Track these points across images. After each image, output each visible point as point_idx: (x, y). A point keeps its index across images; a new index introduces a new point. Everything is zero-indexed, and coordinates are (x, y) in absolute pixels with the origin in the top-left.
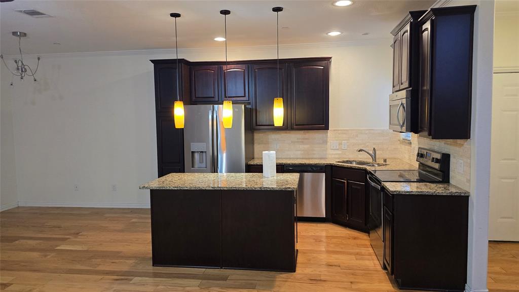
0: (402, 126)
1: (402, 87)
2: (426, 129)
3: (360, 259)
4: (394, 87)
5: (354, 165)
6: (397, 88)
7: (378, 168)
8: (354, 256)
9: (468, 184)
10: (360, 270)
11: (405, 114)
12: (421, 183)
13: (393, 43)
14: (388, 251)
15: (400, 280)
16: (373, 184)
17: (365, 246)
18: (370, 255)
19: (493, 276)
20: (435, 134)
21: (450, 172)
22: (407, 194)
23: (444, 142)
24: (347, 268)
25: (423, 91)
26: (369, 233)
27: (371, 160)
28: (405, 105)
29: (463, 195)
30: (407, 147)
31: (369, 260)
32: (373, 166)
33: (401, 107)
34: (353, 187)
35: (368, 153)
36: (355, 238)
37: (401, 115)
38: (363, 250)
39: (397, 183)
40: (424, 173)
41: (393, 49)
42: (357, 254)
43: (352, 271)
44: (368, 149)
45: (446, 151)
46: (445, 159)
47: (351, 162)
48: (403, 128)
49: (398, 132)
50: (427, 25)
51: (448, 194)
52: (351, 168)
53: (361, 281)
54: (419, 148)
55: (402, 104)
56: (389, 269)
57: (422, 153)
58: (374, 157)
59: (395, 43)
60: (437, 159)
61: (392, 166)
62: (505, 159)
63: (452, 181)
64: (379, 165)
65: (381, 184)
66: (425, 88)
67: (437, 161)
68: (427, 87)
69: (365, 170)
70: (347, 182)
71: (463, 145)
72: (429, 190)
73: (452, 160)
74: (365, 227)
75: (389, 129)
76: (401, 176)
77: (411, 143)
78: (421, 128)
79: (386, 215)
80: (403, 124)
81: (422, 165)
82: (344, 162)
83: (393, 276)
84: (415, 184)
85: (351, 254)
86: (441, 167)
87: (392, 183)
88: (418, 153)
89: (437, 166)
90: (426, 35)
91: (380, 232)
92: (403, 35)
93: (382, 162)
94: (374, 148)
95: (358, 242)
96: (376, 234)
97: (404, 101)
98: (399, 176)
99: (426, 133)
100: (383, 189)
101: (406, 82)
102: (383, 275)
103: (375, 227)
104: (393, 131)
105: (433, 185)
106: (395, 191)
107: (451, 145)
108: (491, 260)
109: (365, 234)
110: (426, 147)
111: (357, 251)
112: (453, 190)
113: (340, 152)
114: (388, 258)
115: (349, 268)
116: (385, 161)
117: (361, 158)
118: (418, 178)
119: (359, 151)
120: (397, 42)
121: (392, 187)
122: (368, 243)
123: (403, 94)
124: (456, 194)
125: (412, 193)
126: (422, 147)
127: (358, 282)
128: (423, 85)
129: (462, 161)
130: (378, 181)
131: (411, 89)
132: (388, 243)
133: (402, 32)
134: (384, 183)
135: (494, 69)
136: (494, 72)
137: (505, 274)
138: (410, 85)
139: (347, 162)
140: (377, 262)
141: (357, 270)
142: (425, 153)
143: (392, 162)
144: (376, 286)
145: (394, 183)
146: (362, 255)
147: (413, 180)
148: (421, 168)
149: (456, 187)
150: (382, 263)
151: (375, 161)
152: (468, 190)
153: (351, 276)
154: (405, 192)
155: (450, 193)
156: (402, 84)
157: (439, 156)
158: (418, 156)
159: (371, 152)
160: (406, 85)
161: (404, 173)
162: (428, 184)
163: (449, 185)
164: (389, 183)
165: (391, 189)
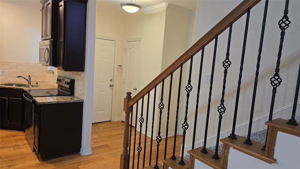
0: (47, 62)
1: (48, 38)
2: (61, 65)
3: (17, 149)
4: (42, 37)
5: (14, 86)
6: (44, 38)
7: (32, 88)
8: (13, 148)
9: (83, 95)
10: (17, 156)
11: (49, 55)
12: (59, 97)
13: (41, 9)
14: (36, 140)
15: (44, 156)
16: (27, 99)
17: (22, 139)
18: (25, 144)
19: (94, 140)
20: (66, 68)
21: (75, 90)
22: (50, 103)
23: (72, 73)
24: (7, 157)
25: (60, 42)
26: (25, 131)
27: (27, 83)
28: (49, 49)
29: (80, 101)
30: (52, 75)
31: (23, 148)
32: (29, 87)
33: (47, 50)
34: (13, 101)
35: (25, 78)
36: (14, 136)
37: (47, 55)
38: (20, 143)
39: (43, 97)
40: (61, 90)
41: (41, 13)
42: (15, 146)
43: (10, 158)
44: (25, 75)
45: (72, 78)
46: (72, 83)
47: (12, 85)
48: (48, 63)
49: (45, 65)
50: (62, 3)
51: (73, 102)
52: (11, 89)
53: (17, 163)
54: (58, 76)
55: (47, 48)
56: (37, 151)
57: (60, 79)
58: (29, 82)
59: (43, 9)
60: (68, 82)
61: (41, 86)
62: (101, 82)
63: (75, 94)
64: (33, 86)
65: (33, 98)
66: (61, 41)
67: (68, 83)
68: (62, 40)
69: (22, 90)
70: (8, 99)
71: (81, 75)
72: (63, 100)
73: (76, 83)
74: (21, 127)
75: (40, 63)
76: (48, 93)
77: (54, 73)
78: (59, 64)
79: (36, 118)
80: (48, 61)
81: (60, 86)
82: (6, 85)
83: (40, 154)
84: (55, 97)
85: (10, 147)
86: (70, 87)
87: (40, 98)
88: (58, 79)
89: (68, 86)
90: (61, 9)
91: (32, 129)
92: (48, 5)
93: (35, 84)
94: (29, 76)
95: (16, 138)
96: (29, 131)
97: (48, 47)
98: (46, 92)
99: (61, 67)
100: (34, 101)
101: (49, 35)
102: (33, 155)
103: (28, 127)
104: (42, 65)
105: (65, 97)
106: (41, 103)
107: (75, 74)
108: (93, 133)
109: (21, 132)
110: (62, 75)
111: (15, 144)
112: (76, 99)
113: (3, 78)
114: (36, 144)
115: (8, 157)
116: (37, 83)
117: (20, 82)
118: (58, 93)
119: (18, 77)
120: (44, 8)
121: (39, 100)
122: (24, 137)
123: (48, 42)
124: (77, 101)
125: (53, 103)
126: (60, 75)
127: (15, 164)
128: (60, 39)
129: (81, 84)
130: (31, 97)
131: (52, 40)
132: (36, 135)
133: (47, 3)
134: (34, 98)
135: (96, 36)
136: (96, 37)
137: (100, 138)
138: (52, 38)
139: (9, 84)
140: (29, 148)
141: (14, 156)
142: (62, 79)
143: (42, 84)
144: (28, 163)
145: (42, 97)
146: (20, 146)
147: (54, 95)
148: (60, 87)
149: (77, 98)
150: (33, 148)
151: (30, 84)
152: (83, 99)
153: (10, 162)
154: (48, 102)
155: (74, 101)
156: (47, 36)
157: (69, 81)
158: (57, 80)
159: (27, 78)
160: (49, 37)
161: (49, 91)
162: (62, 96)
163: (74, 97)
164: (38, 97)
165: (39, 102)
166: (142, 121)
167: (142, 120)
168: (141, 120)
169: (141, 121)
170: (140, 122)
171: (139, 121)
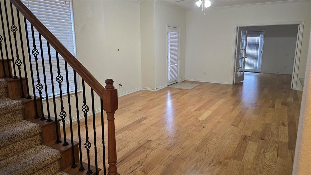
166: (86, 110)
167: (86, 108)
168: (84, 108)
169: (84, 110)
170: (84, 112)
171: (82, 110)
